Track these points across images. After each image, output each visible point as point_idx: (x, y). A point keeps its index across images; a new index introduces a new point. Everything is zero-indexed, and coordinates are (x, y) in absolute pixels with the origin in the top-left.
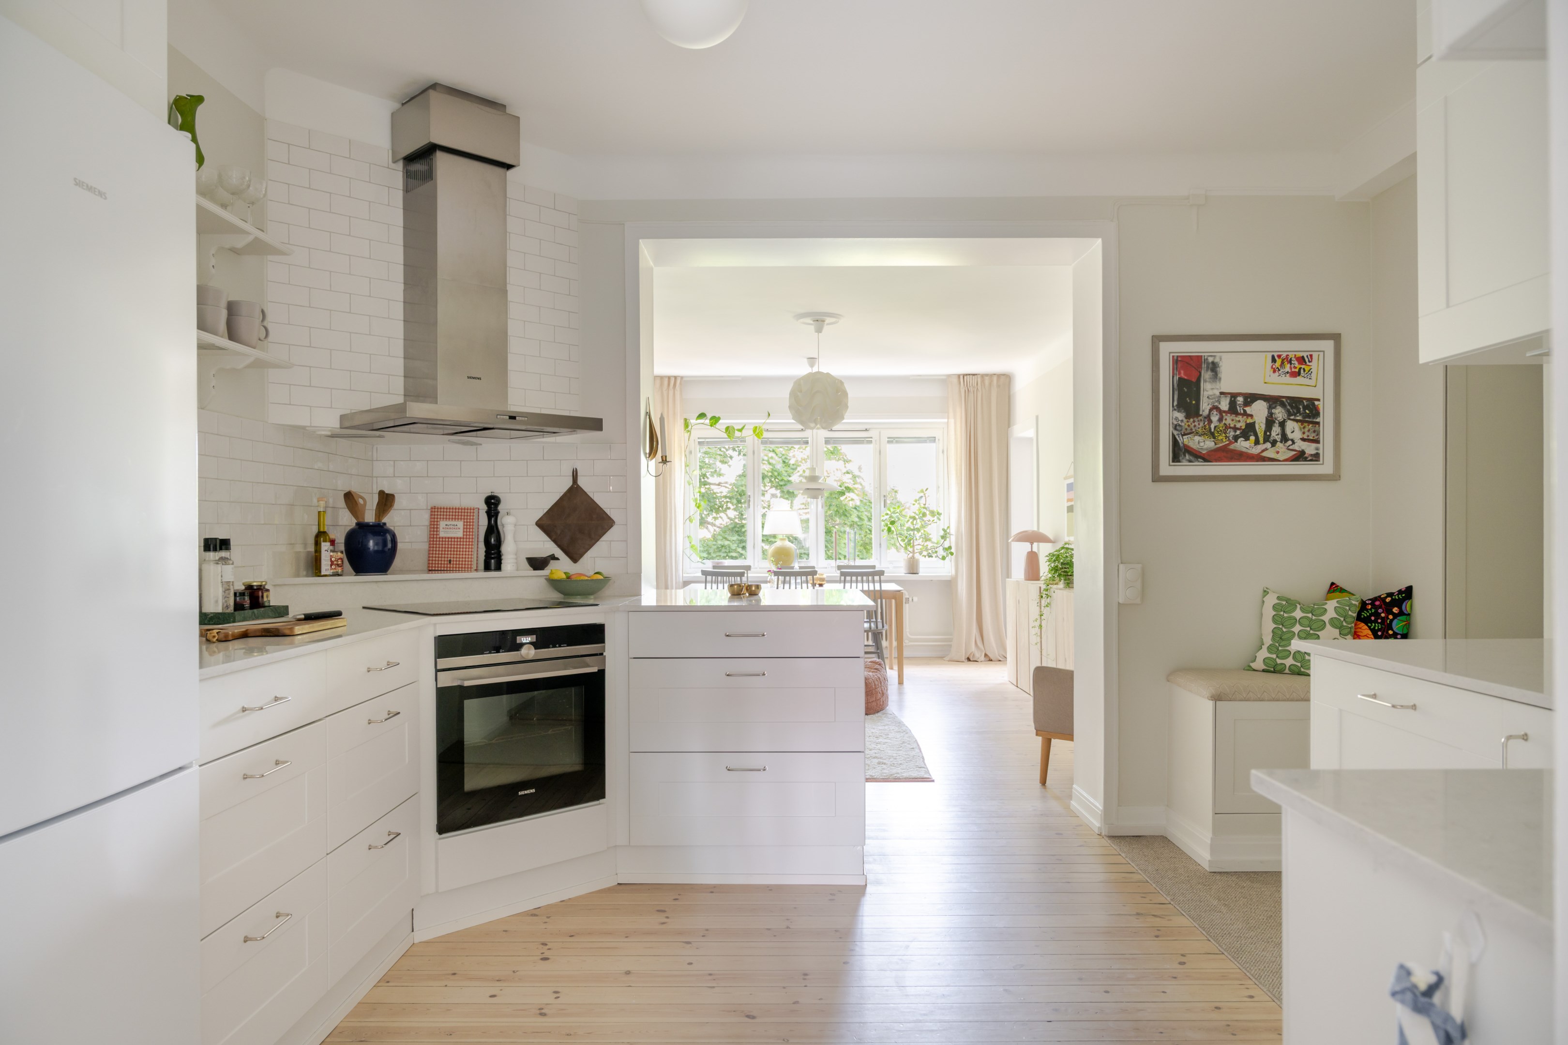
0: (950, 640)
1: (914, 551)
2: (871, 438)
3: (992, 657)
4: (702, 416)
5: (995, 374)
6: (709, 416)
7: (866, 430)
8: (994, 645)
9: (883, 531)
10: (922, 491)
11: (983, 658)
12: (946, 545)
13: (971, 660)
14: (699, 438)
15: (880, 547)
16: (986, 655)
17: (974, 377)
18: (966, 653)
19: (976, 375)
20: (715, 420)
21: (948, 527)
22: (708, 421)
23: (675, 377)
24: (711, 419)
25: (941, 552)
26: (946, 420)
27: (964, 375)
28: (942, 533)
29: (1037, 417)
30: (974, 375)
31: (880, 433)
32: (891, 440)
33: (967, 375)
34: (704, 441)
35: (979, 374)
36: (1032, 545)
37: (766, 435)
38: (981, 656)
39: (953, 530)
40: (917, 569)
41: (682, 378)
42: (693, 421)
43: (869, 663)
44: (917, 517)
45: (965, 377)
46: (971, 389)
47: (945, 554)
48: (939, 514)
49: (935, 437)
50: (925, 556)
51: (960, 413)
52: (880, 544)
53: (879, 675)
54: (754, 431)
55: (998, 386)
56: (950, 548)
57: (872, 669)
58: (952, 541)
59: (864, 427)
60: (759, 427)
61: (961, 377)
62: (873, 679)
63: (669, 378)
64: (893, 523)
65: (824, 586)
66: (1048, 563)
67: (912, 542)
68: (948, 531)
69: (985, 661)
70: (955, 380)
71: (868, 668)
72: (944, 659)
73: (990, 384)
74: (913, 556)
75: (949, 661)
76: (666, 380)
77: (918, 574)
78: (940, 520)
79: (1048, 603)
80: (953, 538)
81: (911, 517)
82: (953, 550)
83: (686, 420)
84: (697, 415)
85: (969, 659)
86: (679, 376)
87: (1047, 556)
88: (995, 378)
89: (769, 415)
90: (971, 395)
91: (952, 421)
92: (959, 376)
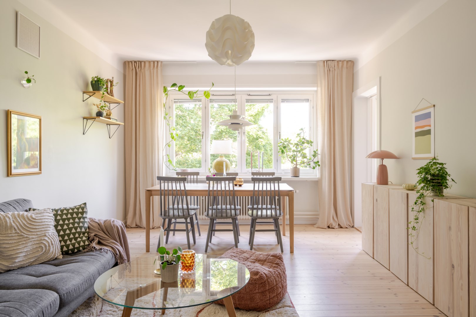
0: (318, 215)
1: (296, 164)
2: (272, 99)
3: (342, 225)
4: (174, 85)
5: (345, 60)
6: (178, 85)
7: (269, 95)
8: (344, 219)
9: (279, 152)
10: (302, 129)
11: (337, 227)
12: (315, 160)
13: (330, 227)
14: (174, 99)
15: (277, 161)
16: (339, 225)
17: (333, 62)
18: (327, 224)
19: (334, 60)
20: (181, 87)
21: (317, 150)
22: (177, 89)
23: (158, 62)
24: (179, 87)
25: (312, 164)
26: (315, 89)
27: (327, 61)
28: (313, 153)
29: (380, 78)
30: (333, 61)
31: (277, 96)
32: (283, 101)
33: (329, 61)
34: (177, 101)
35: (336, 60)
36: (382, 160)
37: (211, 97)
38: (336, 225)
39: (319, 152)
40: (298, 174)
41: (162, 62)
42: (169, 89)
43: (271, 258)
44: (299, 144)
45: (328, 62)
46: (331, 69)
47: (314, 165)
48: (312, 142)
49: (309, 99)
50: (303, 167)
51: (324, 83)
52: (277, 160)
53: (279, 271)
54: (205, 94)
55: (347, 68)
56: (318, 162)
57: (273, 263)
58: (319, 158)
59: (268, 93)
60: (207, 92)
61: (326, 62)
62: (274, 277)
63: (154, 62)
64: (285, 147)
65: (242, 186)
66: (418, 175)
67: (295, 158)
68: (317, 152)
69: (338, 228)
70: (322, 64)
71: (270, 262)
72: (314, 226)
73: (342, 67)
74: (296, 167)
75: (317, 228)
76: (152, 64)
77: (299, 177)
78: (312, 146)
79: (422, 209)
80: (319, 156)
81: (295, 144)
82: (320, 163)
83: (164, 87)
84: (172, 85)
85: (329, 227)
86: (160, 61)
87: (418, 169)
88: (345, 63)
89: (213, 85)
90: (331, 73)
91: (319, 89)
92: (324, 61)
